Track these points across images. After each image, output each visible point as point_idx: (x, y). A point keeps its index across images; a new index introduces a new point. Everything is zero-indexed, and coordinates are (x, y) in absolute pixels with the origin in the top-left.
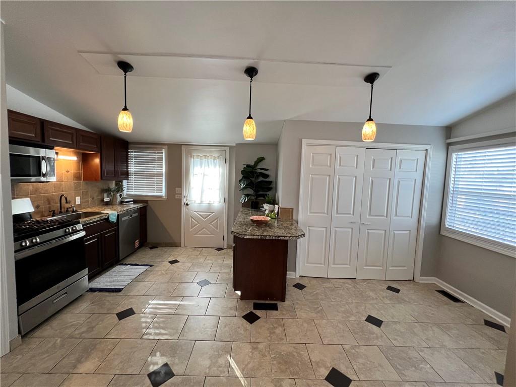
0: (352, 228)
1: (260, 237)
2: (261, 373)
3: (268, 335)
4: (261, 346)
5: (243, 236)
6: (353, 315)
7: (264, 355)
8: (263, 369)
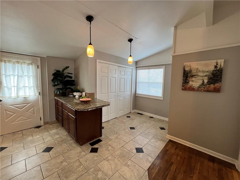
0: (115, 98)
1: (95, 108)
2: (119, 167)
3: (108, 152)
4: (109, 158)
5: (87, 110)
6: (126, 129)
7: (114, 160)
8: (118, 165)
